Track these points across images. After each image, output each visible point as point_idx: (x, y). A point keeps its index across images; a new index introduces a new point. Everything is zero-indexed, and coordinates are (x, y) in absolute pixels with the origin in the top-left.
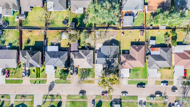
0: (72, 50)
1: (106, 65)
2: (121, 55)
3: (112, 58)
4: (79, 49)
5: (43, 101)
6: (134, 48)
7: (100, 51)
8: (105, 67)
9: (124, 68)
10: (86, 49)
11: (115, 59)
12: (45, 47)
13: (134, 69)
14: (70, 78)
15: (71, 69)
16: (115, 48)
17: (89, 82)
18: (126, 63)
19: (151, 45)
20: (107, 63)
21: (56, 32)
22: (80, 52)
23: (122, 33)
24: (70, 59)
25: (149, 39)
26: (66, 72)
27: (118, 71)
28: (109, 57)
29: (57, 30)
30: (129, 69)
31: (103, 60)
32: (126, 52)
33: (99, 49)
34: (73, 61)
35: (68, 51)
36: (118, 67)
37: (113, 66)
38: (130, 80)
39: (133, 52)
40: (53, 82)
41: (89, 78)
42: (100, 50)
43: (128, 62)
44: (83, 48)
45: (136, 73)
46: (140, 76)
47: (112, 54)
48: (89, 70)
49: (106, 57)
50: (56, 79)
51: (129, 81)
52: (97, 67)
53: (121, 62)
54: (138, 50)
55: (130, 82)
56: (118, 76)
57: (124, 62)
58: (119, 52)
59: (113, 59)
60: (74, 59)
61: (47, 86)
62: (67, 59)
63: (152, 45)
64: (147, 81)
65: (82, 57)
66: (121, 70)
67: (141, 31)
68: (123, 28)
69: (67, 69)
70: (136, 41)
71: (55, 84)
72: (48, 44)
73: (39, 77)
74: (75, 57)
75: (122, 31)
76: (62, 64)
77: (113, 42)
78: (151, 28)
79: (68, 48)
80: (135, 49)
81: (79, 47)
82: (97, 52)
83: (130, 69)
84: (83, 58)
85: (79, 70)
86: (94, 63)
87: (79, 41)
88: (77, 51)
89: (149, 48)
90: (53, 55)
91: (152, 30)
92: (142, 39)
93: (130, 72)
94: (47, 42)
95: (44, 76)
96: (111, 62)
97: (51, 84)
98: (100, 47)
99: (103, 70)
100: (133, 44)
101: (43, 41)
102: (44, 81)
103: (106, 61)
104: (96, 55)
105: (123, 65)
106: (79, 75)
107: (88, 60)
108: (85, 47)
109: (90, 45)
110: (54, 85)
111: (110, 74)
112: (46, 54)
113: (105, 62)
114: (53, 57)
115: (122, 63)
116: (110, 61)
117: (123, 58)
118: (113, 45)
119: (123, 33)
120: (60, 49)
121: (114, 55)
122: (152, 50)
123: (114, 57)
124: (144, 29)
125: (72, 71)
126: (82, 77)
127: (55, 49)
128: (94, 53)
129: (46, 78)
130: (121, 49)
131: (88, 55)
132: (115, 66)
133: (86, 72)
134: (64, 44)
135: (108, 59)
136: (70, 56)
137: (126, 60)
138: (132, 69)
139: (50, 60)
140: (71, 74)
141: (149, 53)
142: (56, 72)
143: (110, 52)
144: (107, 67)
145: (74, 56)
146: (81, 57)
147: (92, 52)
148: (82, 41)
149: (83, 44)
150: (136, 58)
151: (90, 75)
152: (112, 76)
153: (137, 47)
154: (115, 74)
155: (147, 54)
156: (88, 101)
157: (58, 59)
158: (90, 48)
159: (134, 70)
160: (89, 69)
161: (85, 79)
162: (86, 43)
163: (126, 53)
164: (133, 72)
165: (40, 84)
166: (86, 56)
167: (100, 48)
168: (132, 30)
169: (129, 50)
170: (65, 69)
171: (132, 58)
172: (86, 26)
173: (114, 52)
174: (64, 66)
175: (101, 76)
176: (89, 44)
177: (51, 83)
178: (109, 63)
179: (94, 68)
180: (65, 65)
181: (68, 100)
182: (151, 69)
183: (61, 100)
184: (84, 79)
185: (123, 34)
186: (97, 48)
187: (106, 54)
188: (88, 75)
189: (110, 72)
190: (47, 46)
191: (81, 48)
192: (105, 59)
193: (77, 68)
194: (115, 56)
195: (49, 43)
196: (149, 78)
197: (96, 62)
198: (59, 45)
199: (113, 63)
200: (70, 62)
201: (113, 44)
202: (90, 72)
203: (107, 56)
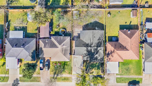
0: (41, 37)
1: (87, 57)
2: (107, 43)
3: (95, 48)
4: (51, 35)
6: (125, 33)
7: (79, 38)
8: (86, 59)
9: (111, 61)
10: (61, 35)
11: (99, 49)
12: (6, 32)
13: (125, 62)
14: (39, 74)
15: (41, 62)
16: (98, 33)
17: (66, 79)
18: (115, 55)
19: (146, 30)
20: (89, 55)
21: (21, 12)
22: (53, 39)
23: (108, 13)
24: (39, 49)
25: (144, 21)
26: (31, 67)
27: (102, 64)
28: (91, 46)
31: (83, 50)
32: (113, 38)
33: (77, 35)
34: (42, 51)
35: (36, 38)
36: (103, 59)
37: (96, 58)
38: (119, 76)
39: (123, 38)
40: (17, 79)
41: (65, 75)
42: (79, 37)
43: (117, 53)
44: (57, 34)
45: (126, 67)
46: (132, 71)
47: (96, 41)
48: (65, 64)
49: (87, 45)
50: (21, 76)
51: (117, 78)
52: (75, 59)
53: (107, 52)
54: (130, 36)
55: (119, 80)
56: (103, 71)
57: (111, 53)
58: (104, 39)
59: (96, 49)
60: (43, 49)
61: (9, 84)
62: (34, 48)
63: (148, 29)
64: (142, 79)
65: (55, 46)
66: (108, 64)
67: (133, 10)
68: (110, 7)
69: (34, 62)
70: (126, 24)
71: (19, 82)
72: (10, 28)
74: (45, 46)
75: (108, 10)
76: (27, 56)
77: (96, 26)
78: (146, 6)
79: (37, 33)
80: (127, 35)
81: (52, 33)
82: (75, 39)
83: (119, 62)
85: (51, 63)
86: (71, 54)
87: (51, 24)
88: (48, 38)
89: (144, 33)
90: (16, 43)
91: (148, 9)
92: (135, 21)
93: (119, 67)
94: (9, 25)
95: (6, 72)
96: (94, 53)
97: (14, 82)
98: (79, 32)
99: (84, 63)
100: (122, 28)
101: (3, 24)
102: (5, 79)
103: (88, 51)
104: (74, 42)
105: (110, 57)
106: (51, 70)
107: (62, 51)
108: (59, 32)
109: (66, 29)
110: (19, 83)
111: (93, 68)
112: (7, 41)
113: (85, 52)
114: (16, 45)
115: (108, 54)
116: (93, 51)
117: (110, 47)
118: (96, 30)
119: (109, 13)
120: (27, 36)
121: (98, 44)
122: (149, 36)
123: (98, 47)
124: (138, 7)
125: (41, 65)
126: (55, 73)
127: (20, 35)
128: (71, 40)
129: (8, 74)
130: (107, 35)
131: (63, 44)
132: (99, 58)
133: (60, 66)
134: (32, 28)
135: (89, 48)
136: (39, 45)
137: (114, 50)
138: (122, 62)
139: (11, 51)
140: (41, 69)
141: (145, 41)
142: (21, 66)
143: (93, 39)
144: (89, 59)
145: (43, 45)
146: (53, 46)
147: (68, 39)
148: (54, 25)
149: (57, 28)
150: (128, 47)
151: (66, 70)
152: (95, 72)
153: (129, 32)
154: (98, 68)
155: (142, 42)
157: (22, 49)
158: (66, 34)
159: (124, 64)
160: (65, 62)
161: (59, 76)
162: (60, 27)
163: (114, 40)
164: (123, 67)
166: (60, 44)
167: (79, 35)
168: (121, 10)
169: (117, 37)
170: (31, 62)
171: (123, 48)
172: (61, 5)
173: (98, 40)
174: (30, 58)
175: (81, 73)
176: (64, 28)
177: (14, 81)
178: (91, 54)
179: (71, 61)
180: (32, 58)
182: (148, 62)
184: (57, 75)
185: (109, 15)
186: (75, 34)
187: (87, 42)
188: (64, 70)
189: (93, 66)
190: (9, 31)
191: (54, 33)
192: (85, 48)
193: (48, 61)
194: (99, 45)
195: (12, 27)
196: (144, 75)
197: (74, 53)
198: (24, 29)
199: (97, 53)
200: (39, 53)
201: (96, 28)
202: (65, 66)
203: (88, 44)
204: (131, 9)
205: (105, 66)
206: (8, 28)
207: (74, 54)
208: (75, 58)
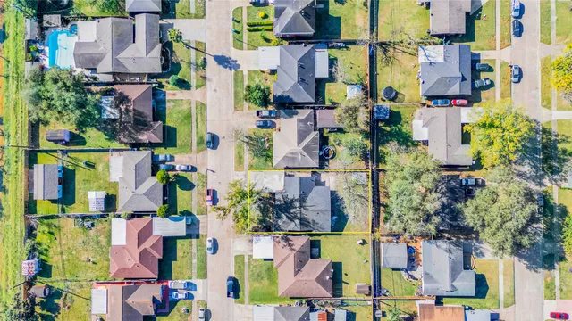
0: (318, 112)
1: (282, 199)
2: (307, 238)
3: (299, 215)
4: (321, 130)
5: (189, 41)
6: (326, 270)
7: (316, 185)
8: (277, 197)
9: (275, 245)
10: (321, 149)
11: (297, 222)
12: (327, 43)
13: (274, 270)
14: (249, 108)
15: (270, 112)
16: (325, 221)
17: (240, 159)
18: (286, 251)
19: (333, 312)
20: (286, 202)
21: (366, 70)
22: (314, 134)
23: (364, 240)
24: (296, 108)
25: (349, 308)
26: (265, 102)
27: (268, 229)
28: (301, 207)
29: (368, 72)
30: (272, 257)
31: (294, 193)
32: (315, 251)
33: (322, 180)
34: (291, 115)
35: (315, 104)
36: (278, 229)
37: (279, 217)
38: (246, 260)
39: (315, 268)
40: (239, 66)
41: (248, 157)
42: (319, 183)
43: (289, 255)
44: (324, 141)
45: (264, 274)
46: (256, 285)
47: (311, 216)
48: (269, 157)
49: (303, 199)
50: (245, 73)
51: (243, 256)
52: (276, 177)
53: (290, 237)
54: (320, 280)
55: (239, 259)
56: (255, 230)
57: (289, 245)
58: (314, 232)
59: (296, 217)
60: (295, 118)
61: (228, 51)
62: (296, 99)
63: (333, 315)
64: (243, 303)
65: (301, 139)
66: (269, 238)
67: (370, 287)
68: (376, 244)
69: (272, 101)
70: (343, 275)
71: (233, 70)
72: (334, 50)
73: (250, 31)
74: (300, 121)
75: (369, 240)
76: (281, 87)
77: (339, 216)
78: (377, 312)
79: (324, 103)
80: (322, 274)
81: (326, 131)
82: (314, 177)
83: (272, 260)
84: (299, 143)
85: (270, 130)
86: (287, 168)
87: (340, 130)
88: (316, 124)
89: (327, 308)
90: (306, 65)
91: (371, 317)
92: (349, 291)
93: (265, 260)
94: (340, 48)
95: (252, 43)
96: (290, 213)
97: (233, 61)
98: (327, 185)
99: (270, 193)
100: (337, 267)
101: (342, 38)
102: (239, 43)
103: (292, 201)
104: (307, 174)
105: (283, 243)
106: (256, 131)
107: (293, 154)
108: (328, 144)
109: (332, 158)
110: (231, 70)
111: (262, 212)
112: (309, 47)
113: (290, 197)
114: (301, 66)
115: (287, 240)
116: (292, 211)
117: (300, 242)
118: (332, 216)
119: (364, 243)
120: (320, 83)
121: (306, 220)
122: (320, 316)
123: (301, 219)
124: (375, 296)
125: (265, 113)
126: (251, 138)
127: (321, 70)
128: (313, 168)
129: (248, 49)
130: (322, 238)
131: (305, 154)
132: (280, 222)
133: (265, 150)
134: (335, 92)
135: (297, 204)
136: (302, 108)
137: (294, 250)
138: (272, 266)
139: (291, 57)
140: (258, 113)
141: (312, 309)
142: (263, 72)
143: (314, 211)
144: (278, 203)
145: (303, 117)
146: (302, 136)
147: (314, 163)
148: (340, 136)
149: (335, 141)
150: (300, 275)
151: (256, 159)
152: (255, 214)
153: (328, 278)
154: (261, 222)
155: (310, 303)
156: (193, 155)
157: (296, 78)
158: (324, 160)
159: (270, 269)
160: (271, 157)
161: (246, 147)
162: (337, 147)
163: (314, 249)
164: (264, 268)
165: (231, 34)
166: (304, 149)
167: (323, 184)
168: (370, 265)
169: (319, 256)
170: (271, 98)
171: (299, 266)
172: (380, 148)
173: (314, 221)
174: (279, 94)
175: (256, 189)
176: (334, 155)
177: (236, 61)
178: (286, 207)
179: (275, 169)
180: (279, 96)
181: (193, 106)
182: (275, 312)
183: (193, 89)
184: (247, 143)
185: (361, 241)
186: (324, 177)
187: (308, 200)
188: (256, 155)
189: (264, 210)
190: (329, 48)
191: (325, 135)
192: (297, 197)
193: (273, 125)
194: (304, 222)
195: (335, 53)
196: (251, 307)
197: (289, 175)
198: (332, 78)
199: (288, 218)
200: (288, 108)
201: (335, 217)
202: (264, 158)
203: (305, 202)
204: (372, 284)
205: (265, 233)
206: (333, 47)
207: (286, 175)
208: (280, 176)
